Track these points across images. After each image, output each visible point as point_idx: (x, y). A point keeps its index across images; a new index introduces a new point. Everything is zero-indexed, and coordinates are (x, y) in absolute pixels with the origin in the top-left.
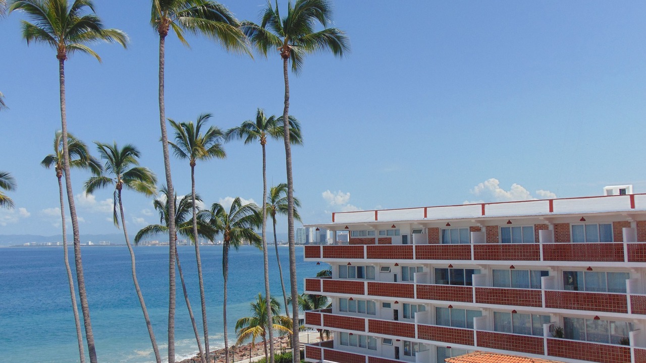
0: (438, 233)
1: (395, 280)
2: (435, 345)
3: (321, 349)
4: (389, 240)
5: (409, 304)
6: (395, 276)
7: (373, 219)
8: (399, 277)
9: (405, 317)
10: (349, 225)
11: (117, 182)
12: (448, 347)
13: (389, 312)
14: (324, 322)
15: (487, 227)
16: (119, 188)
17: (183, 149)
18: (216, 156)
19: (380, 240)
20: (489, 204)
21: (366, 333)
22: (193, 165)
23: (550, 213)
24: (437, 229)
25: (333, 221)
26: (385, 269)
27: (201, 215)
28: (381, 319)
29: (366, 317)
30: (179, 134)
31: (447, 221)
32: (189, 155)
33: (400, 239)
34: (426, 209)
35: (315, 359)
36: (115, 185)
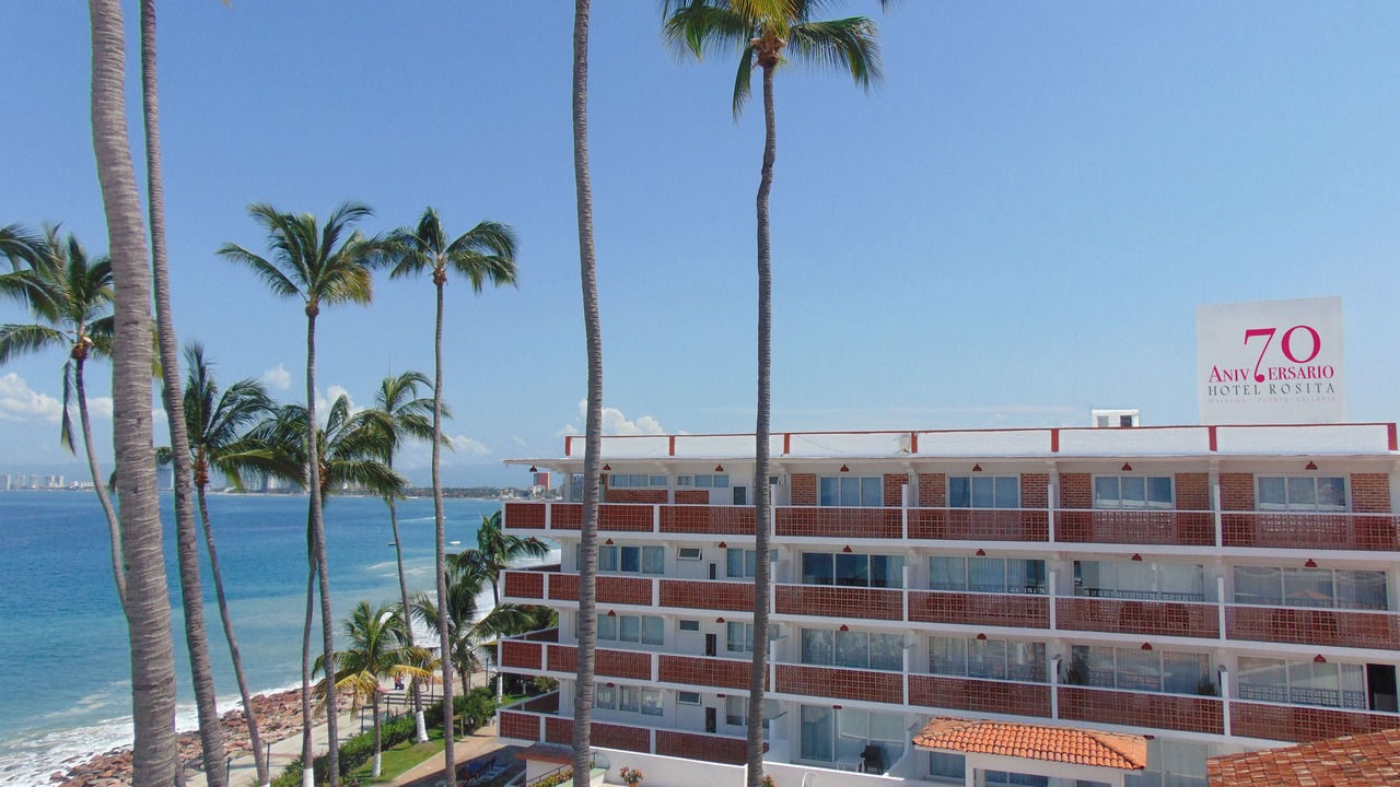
0: (813, 484)
1: (713, 576)
2: (798, 703)
3: (538, 718)
4: (704, 497)
5: (742, 623)
6: (713, 567)
7: (663, 451)
8: (721, 569)
9: (730, 647)
10: (614, 462)
11: (72, 342)
12: (835, 707)
13: (697, 640)
14: (548, 663)
15: (922, 476)
16: (79, 355)
17: (290, 273)
18: (352, 299)
19: (679, 496)
20: (926, 432)
21: (654, 682)
22: (312, 313)
23: (1054, 454)
24: (812, 477)
25: (568, 453)
26: (690, 553)
27: (268, 429)
28: (677, 652)
29: (654, 651)
30: (282, 239)
31: (843, 462)
32: (304, 288)
33: (729, 493)
34: (787, 436)
35: (528, 738)
36: (70, 348)
